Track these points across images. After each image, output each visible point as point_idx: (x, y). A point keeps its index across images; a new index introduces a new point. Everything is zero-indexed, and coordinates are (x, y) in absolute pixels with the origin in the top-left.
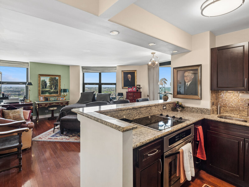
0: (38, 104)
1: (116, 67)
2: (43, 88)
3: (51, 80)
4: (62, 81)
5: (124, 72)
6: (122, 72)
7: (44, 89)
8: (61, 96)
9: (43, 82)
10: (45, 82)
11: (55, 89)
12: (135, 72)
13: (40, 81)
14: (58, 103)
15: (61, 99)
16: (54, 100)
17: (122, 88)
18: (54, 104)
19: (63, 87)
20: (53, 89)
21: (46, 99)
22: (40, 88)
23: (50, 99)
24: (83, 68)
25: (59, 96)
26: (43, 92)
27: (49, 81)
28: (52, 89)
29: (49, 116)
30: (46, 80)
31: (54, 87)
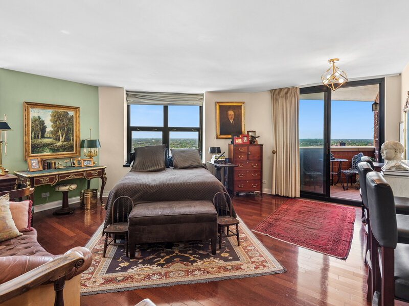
1: (203, 95)
2: (36, 137)
3: (57, 118)
4: (82, 120)
5: (220, 106)
6: (216, 105)
7: (39, 141)
8: (80, 156)
9: (37, 122)
10: (42, 123)
11: (67, 139)
12: (241, 106)
13: (28, 119)
14: (80, 174)
15: (86, 165)
16: (68, 168)
17: (217, 138)
18: (72, 177)
19: (85, 135)
20: (62, 139)
21: (47, 165)
22: (29, 138)
23: (57, 166)
24: (130, 94)
25: (77, 157)
26: (36, 148)
27: (51, 121)
28: (59, 139)
30: (43, 118)
31: (62, 136)
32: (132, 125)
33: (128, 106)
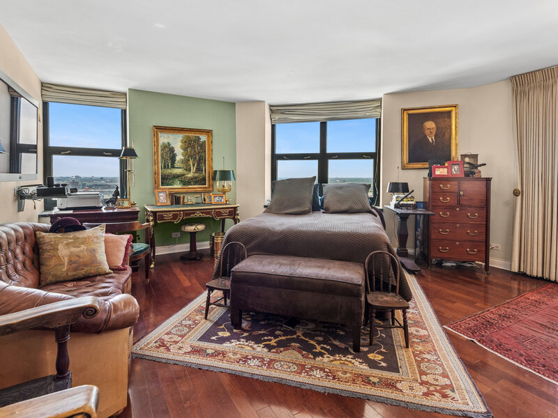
0: (152, 212)
1: (380, 100)
2: (165, 167)
3: (189, 144)
4: (215, 147)
5: (409, 115)
6: (402, 114)
7: (169, 171)
8: (212, 191)
9: (167, 149)
10: (172, 150)
11: (199, 170)
13: (158, 145)
14: (207, 212)
15: (215, 201)
16: (197, 204)
17: (404, 168)
18: (198, 215)
19: (218, 166)
20: (193, 169)
21: (176, 200)
22: (158, 168)
23: (186, 201)
24: (274, 109)
25: (209, 192)
26: (166, 180)
27: (181, 148)
28: (190, 170)
29: (184, 248)
30: (173, 145)
31: (194, 166)
32: (278, 151)
33: (273, 127)
